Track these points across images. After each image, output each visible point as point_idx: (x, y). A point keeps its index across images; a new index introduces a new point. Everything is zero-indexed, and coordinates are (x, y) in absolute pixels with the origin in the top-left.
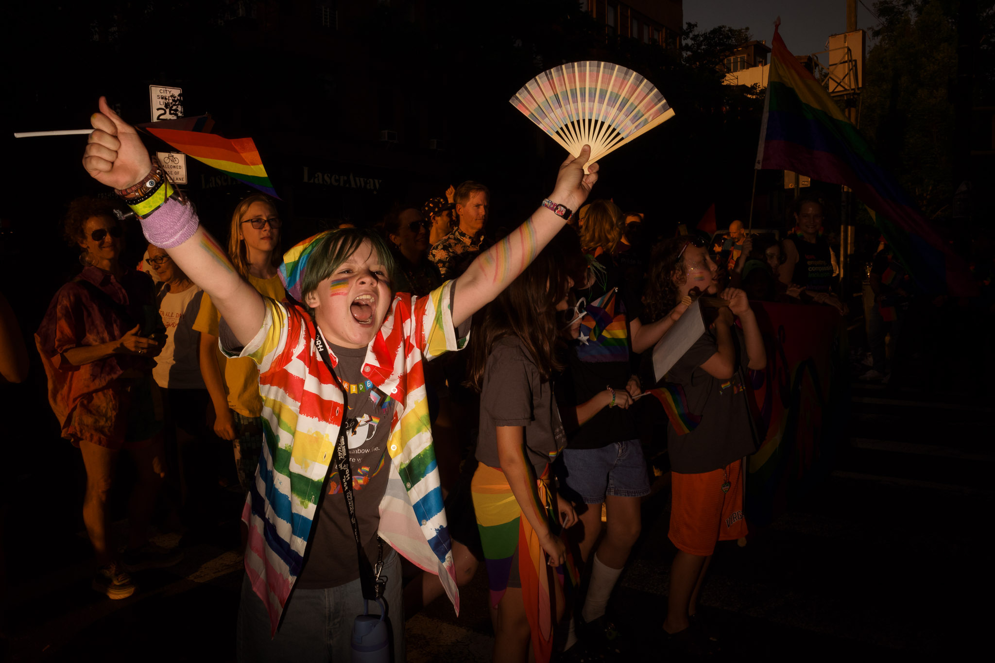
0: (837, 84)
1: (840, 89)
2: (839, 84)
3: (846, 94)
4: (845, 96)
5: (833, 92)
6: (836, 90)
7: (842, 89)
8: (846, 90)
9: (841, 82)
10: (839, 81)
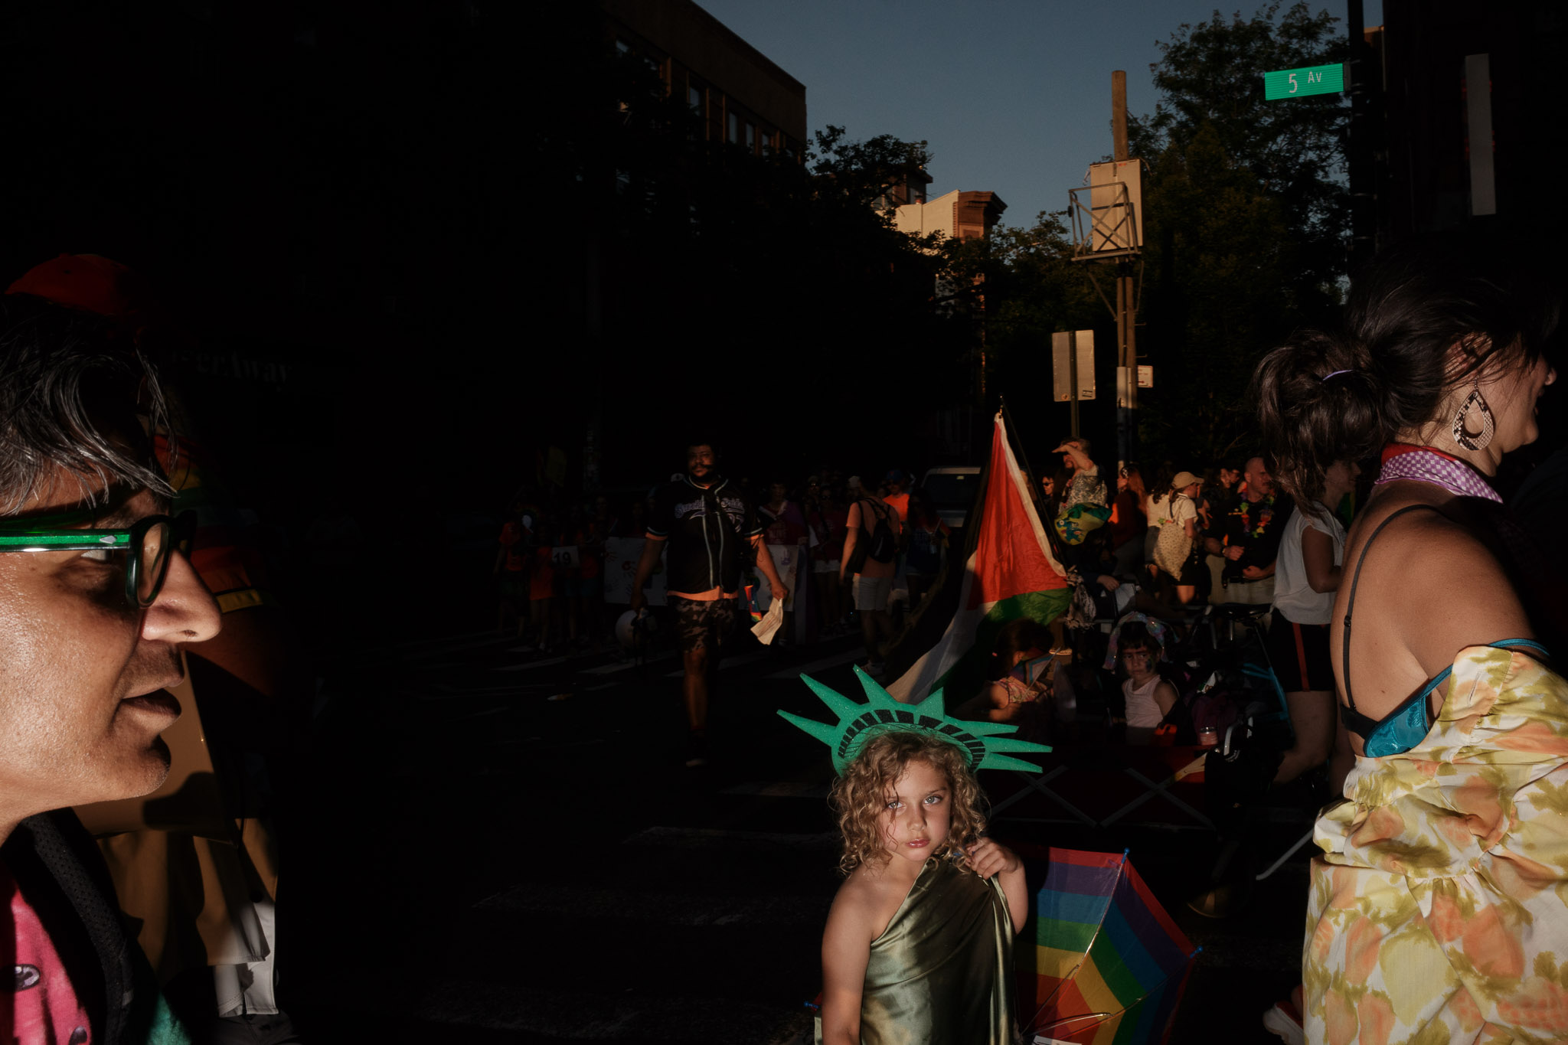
0: (1104, 239)
1: (1109, 246)
2: (1108, 239)
3: (1119, 256)
4: (1117, 259)
5: (1099, 252)
6: (1103, 249)
7: (1113, 247)
8: (1119, 249)
9: (1111, 235)
10: (1108, 235)
